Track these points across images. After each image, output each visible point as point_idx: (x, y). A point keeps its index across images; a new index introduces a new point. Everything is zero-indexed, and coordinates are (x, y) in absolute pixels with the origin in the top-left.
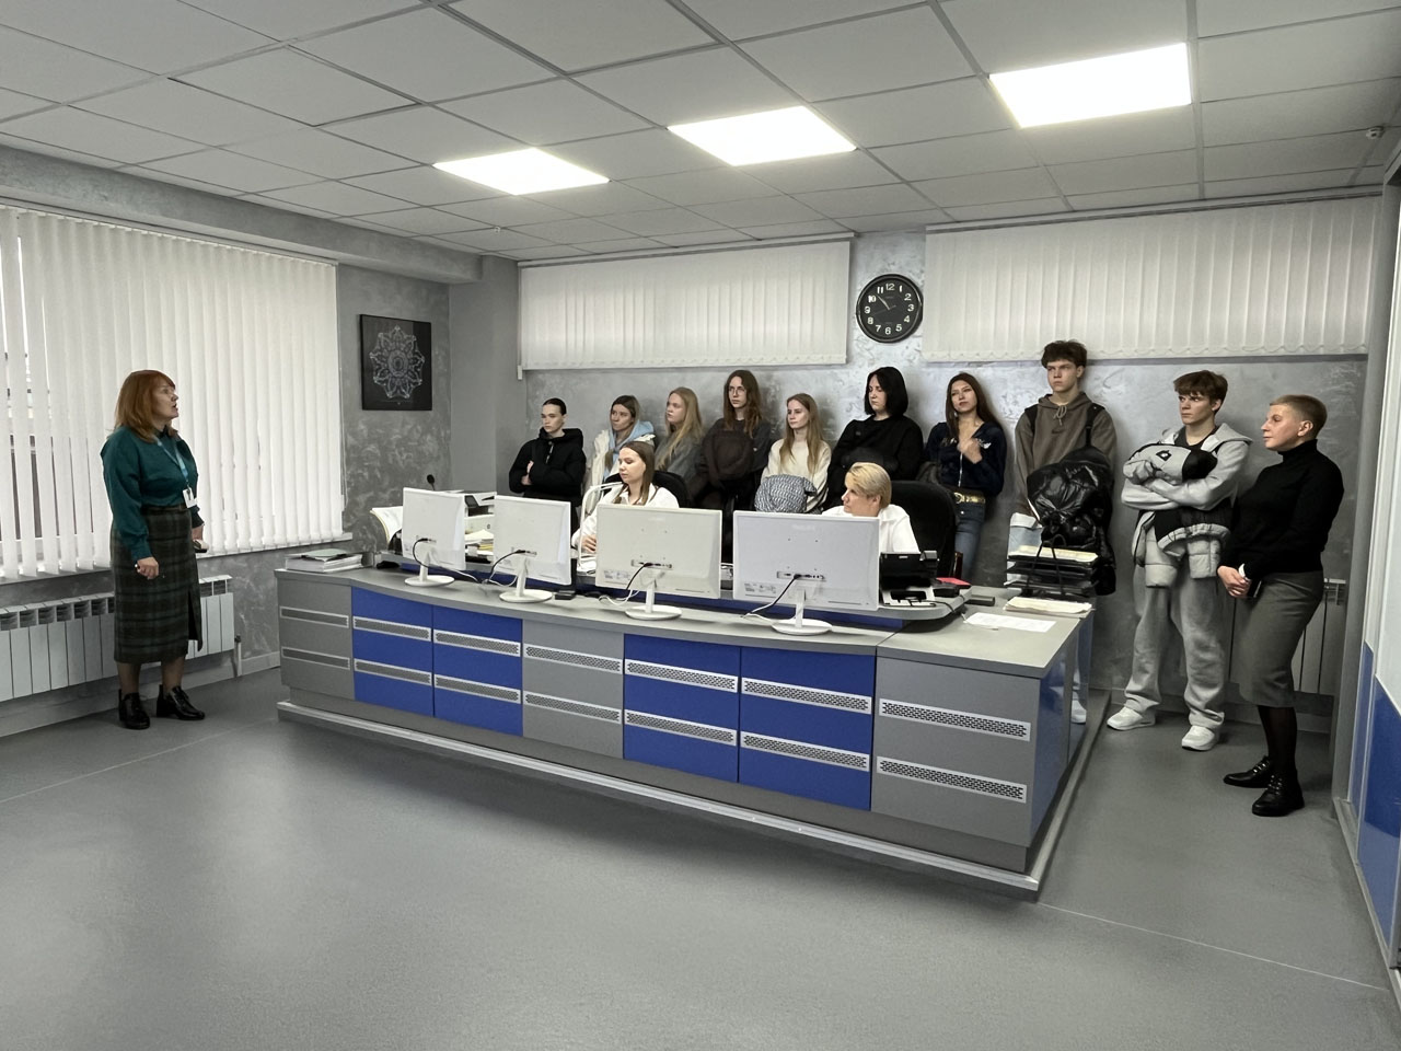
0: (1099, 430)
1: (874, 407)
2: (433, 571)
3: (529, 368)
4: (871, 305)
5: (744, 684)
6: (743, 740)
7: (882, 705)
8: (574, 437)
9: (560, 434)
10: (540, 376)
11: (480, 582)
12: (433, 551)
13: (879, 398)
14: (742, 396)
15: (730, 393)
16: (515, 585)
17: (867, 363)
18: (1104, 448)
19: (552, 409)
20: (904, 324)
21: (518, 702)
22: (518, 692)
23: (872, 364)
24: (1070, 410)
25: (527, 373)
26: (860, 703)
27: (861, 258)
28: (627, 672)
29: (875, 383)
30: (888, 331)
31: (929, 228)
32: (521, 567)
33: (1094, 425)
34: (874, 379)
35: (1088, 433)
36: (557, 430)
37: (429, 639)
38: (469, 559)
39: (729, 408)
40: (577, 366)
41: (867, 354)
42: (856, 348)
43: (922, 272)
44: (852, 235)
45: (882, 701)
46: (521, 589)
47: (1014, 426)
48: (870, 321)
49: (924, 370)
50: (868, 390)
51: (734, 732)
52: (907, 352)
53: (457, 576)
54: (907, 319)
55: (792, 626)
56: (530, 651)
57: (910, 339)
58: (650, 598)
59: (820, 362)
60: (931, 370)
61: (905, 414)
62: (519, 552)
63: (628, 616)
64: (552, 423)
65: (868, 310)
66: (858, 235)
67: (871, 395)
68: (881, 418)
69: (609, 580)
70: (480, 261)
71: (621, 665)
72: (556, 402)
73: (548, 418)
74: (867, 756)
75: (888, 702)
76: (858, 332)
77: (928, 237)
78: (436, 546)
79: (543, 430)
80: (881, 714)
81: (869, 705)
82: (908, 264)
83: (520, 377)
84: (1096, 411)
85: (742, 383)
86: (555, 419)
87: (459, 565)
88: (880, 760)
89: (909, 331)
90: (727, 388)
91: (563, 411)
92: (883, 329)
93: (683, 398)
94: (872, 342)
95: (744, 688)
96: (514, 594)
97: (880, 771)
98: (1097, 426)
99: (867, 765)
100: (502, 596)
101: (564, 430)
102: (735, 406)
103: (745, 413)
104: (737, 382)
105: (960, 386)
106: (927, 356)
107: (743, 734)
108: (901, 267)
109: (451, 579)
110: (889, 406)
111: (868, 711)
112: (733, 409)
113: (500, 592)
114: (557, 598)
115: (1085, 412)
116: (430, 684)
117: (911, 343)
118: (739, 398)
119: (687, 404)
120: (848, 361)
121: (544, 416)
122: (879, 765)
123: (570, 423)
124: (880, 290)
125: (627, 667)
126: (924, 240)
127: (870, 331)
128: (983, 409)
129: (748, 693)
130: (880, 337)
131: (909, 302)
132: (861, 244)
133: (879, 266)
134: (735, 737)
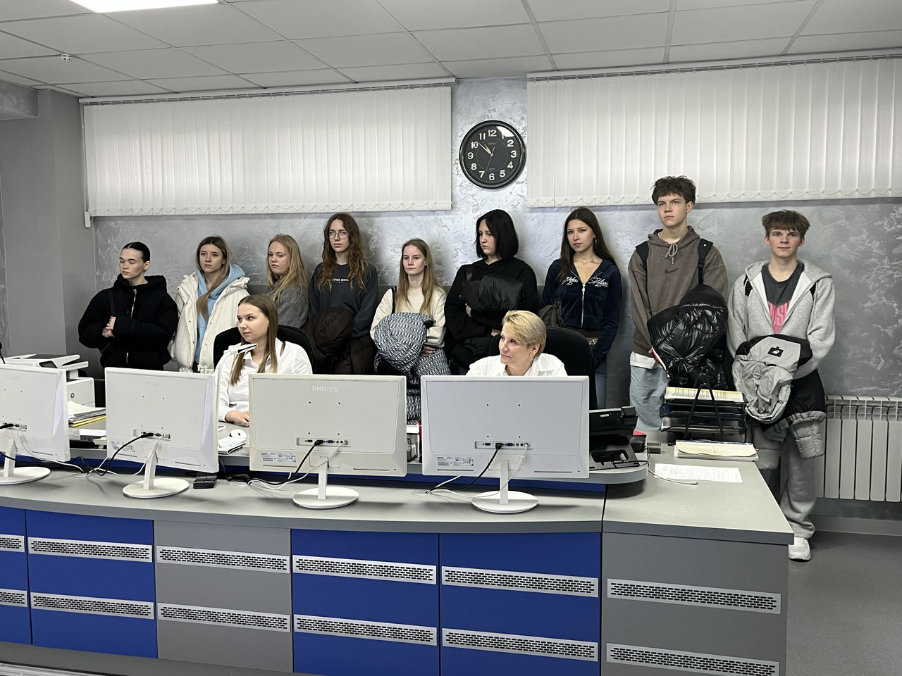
0: (711, 268)
1: (486, 251)
2: (22, 462)
3: (98, 214)
4: (474, 150)
5: (444, 573)
6: (444, 638)
7: (610, 586)
8: (158, 283)
9: (141, 281)
10: (112, 224)
11: (86, 471)
12: (23, 440)
13: (489, 242)
14: (344, 239)
15: (331, 237)
16: (143, 473)
17: (471, 208)
18: (716, 287)
19: (134, 254)
20: (507, 170)
21: (151, 617)
22: (151, 605)
23: (478, 209)
24: (680, 247)
25: (95, 220)
26: (582, 585)
27: (460, 103)
28: (296, 570)
29: (484, 227)
30: (492, 177)
31: (529, 76)
32: (150, 454)
33: (707, 263)
34: (483, 223)
35: (701, 271)
36: (136, 277)
37: (22, 550)
38: (73, 444)
39: (330, 252)
40: (155, 212)
41: (471, 200)
42: (459, 193)
43: (522, 118)
44: (453, 80)
45: (610, 581)
46: (151, 477)
47: (627, 266)
48: (474, 166)
49: (528, 214)
50: (479, 234)
51: (434, 630)
52: (511, 198)
53: (54, 467)
54: (510, 166)
55: (497, 502)
56: (166, 555)
57: (514, 184)
58: (323, 479)
59: (425, 208)
60: (535, 214)
61: (515, 256)
62: (146, 435)
63: (296, 505)
64: (131, 268)
65: (471, 156)
66: (458, 81)
67: (482, 240)
68: (491, 261)
69: (267, 463)
70: (34, 95)
71: (288, 563)
72: (138, 246)
73: (127, 263)
74: (596, 645)
75: (617, 581)
76: (461, 178)
77: (529, 84)
78: (26, 434)
79: (120, 276)
80: (609, 596)
81: (596, 588)
82: (508, 111)
83: (88, 224)
84: (705, 247)
85: (344, 226)
86: (135, 265)
87: (62, 454)
88: (610, 647)
89: (513, 176)
90: (328, 232)
91: (146, 256)
92: (486, 175)
93: (285, 245)
94: (475, 189)
95: (444, 578)
96: (142, 486)
97: (610, 659)
98: (709, 265)
99: (596, 654)
100: (125, 490)
101: (146, 278)
102: (337, 250)
103: (348, 256)
104: (338, 225)
105: (576, 224)
106: (532, 202)
107: (445, 631)
108: (501, 114)
109: (47, 471)
110: (498, 249)
111: (595, 594)
112: (334, 252)
113: (123, 485)
114: (196, 486)
115: (696, 250)
116: (26, 605)
117: (514, 188)
118: (341, 241)
119: (290, 250)
120: (452, 208)
121: (123, 261)
122: (609, 653)
123: (152, 269)
124: (482, 136)
125: (295, 564)
126: (525, 88)
127: (474, 177)
128: (599, 247)
129: (450, 583)
130: (484, 183)
131: (511, 149)
132: (460, 90)
133: (479, 114)
134: (435, 636)
